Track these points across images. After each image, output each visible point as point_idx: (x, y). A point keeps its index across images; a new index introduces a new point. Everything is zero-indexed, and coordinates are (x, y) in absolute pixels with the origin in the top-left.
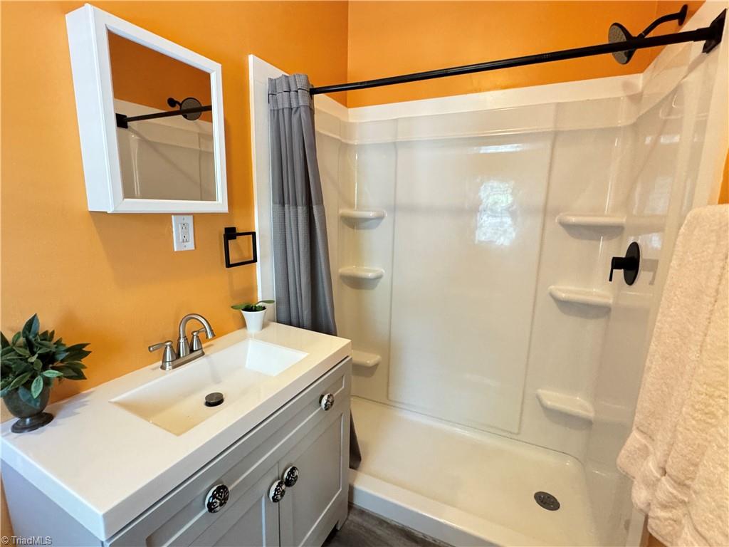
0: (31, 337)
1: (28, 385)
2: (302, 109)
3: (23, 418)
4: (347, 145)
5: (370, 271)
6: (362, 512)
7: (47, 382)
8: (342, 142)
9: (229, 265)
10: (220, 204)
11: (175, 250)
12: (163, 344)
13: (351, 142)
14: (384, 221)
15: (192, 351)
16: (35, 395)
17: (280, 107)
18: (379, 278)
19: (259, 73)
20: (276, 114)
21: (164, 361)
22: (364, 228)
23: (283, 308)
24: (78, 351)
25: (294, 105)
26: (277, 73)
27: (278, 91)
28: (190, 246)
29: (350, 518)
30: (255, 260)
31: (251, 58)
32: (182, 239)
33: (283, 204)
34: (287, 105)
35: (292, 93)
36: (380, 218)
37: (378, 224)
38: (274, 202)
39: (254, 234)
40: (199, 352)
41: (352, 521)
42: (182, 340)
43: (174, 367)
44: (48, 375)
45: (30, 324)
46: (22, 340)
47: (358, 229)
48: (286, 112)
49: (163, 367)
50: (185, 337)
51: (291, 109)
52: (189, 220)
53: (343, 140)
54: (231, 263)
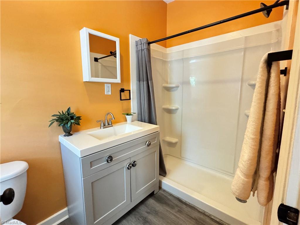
0: (69, 112)
1: (67, 123)
2: (145, 49)
3: (66, 133)
4: (165, 61)
5: (174, 107)
6: (164, 191)
7: (71, 123)
8: (163, 60)
9: (121, 100)
10: (118, 80)
11: (106, 94)
12: (100, 121)
13: (167, 60)
14: (179, 88)
15: (109, 124)
16: (69, 126)
17: (139, 49)
18: (177, 109)
19: (133, 39)
20: (137, 52)
21: (101, 126)
22: (172, 91)
23: (140, 116)
24: (79, 118)
25: (143, 49)
26: (138, 39)
27: (138, 44)
28: (110, 93)
29: (159, 191)
30: (130, 99)
31: (130, 35)
32: (108, 91)
33: (140, 81)
34: (141, 49)
35: (142, 44)
36: (177, 87)
37: (177, 89)
38: (137, 81)
39: (130, 91)
40: (111, 125)
41: (160, 193)
42: (106, 121)
43: (104, 128)
44: (72, 121)
45: (69, 109)
46: (67, 113)
47: (170, 91)
48: (140, 51)
49: (101, 128)
50: (107, 120)
51: (142, 50)
52: (110, 85)
53: (164, 60)
54: (122, 99)
